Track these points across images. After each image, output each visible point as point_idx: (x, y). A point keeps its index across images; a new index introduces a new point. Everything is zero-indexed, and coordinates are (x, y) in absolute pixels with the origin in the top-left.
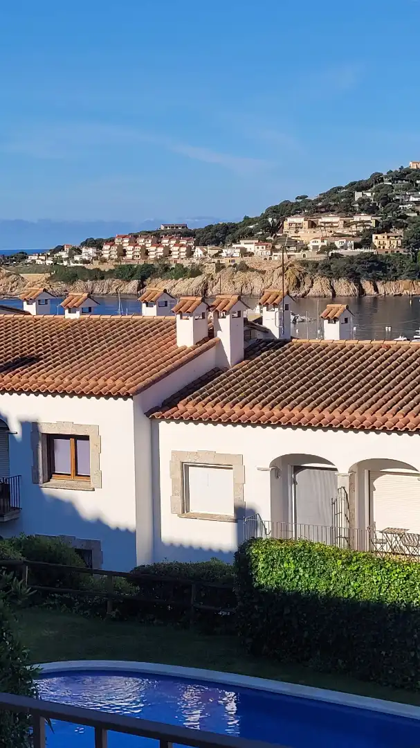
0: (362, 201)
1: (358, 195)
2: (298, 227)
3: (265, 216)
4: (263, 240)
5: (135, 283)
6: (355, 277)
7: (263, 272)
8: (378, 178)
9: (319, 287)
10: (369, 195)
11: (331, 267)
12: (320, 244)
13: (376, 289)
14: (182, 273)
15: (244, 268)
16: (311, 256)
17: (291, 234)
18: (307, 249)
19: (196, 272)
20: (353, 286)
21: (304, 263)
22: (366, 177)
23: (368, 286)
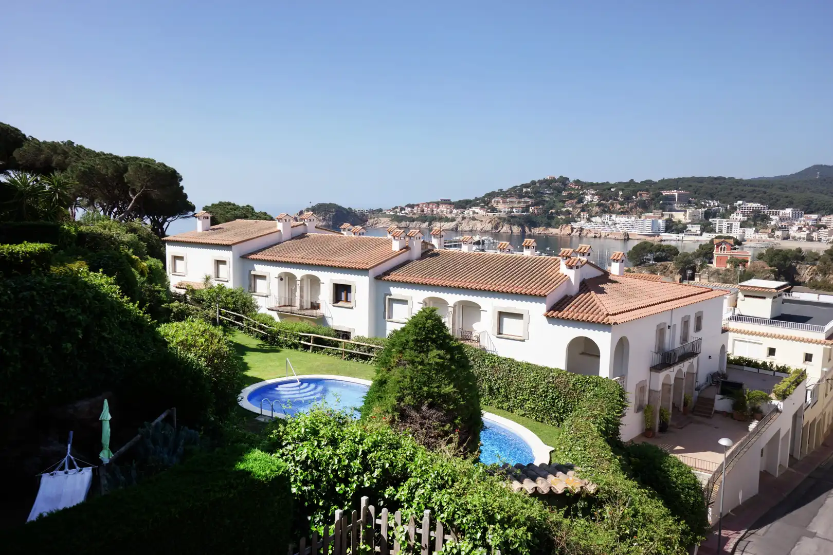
0: (526, 192)
1: (524, 190)
2: (498, 202)
3: (484, 197)
4: (482, 207)
5: (427, 223)
6: (520, 225)
7: (482, 221)
8: (533, 183)
9: (505, 229)
10: (529, 190)
11: (511, 220)
12: (507, 210)
13: (530, 231)
14: (447, 220)
15: (474, 219)
16: (503, 215)
17: (495, 205)
18: (501, 212)
19: (453, 220)
20: (520, 229)
21: (500, 218)
22: (528, 182)
23: (527, 229)
